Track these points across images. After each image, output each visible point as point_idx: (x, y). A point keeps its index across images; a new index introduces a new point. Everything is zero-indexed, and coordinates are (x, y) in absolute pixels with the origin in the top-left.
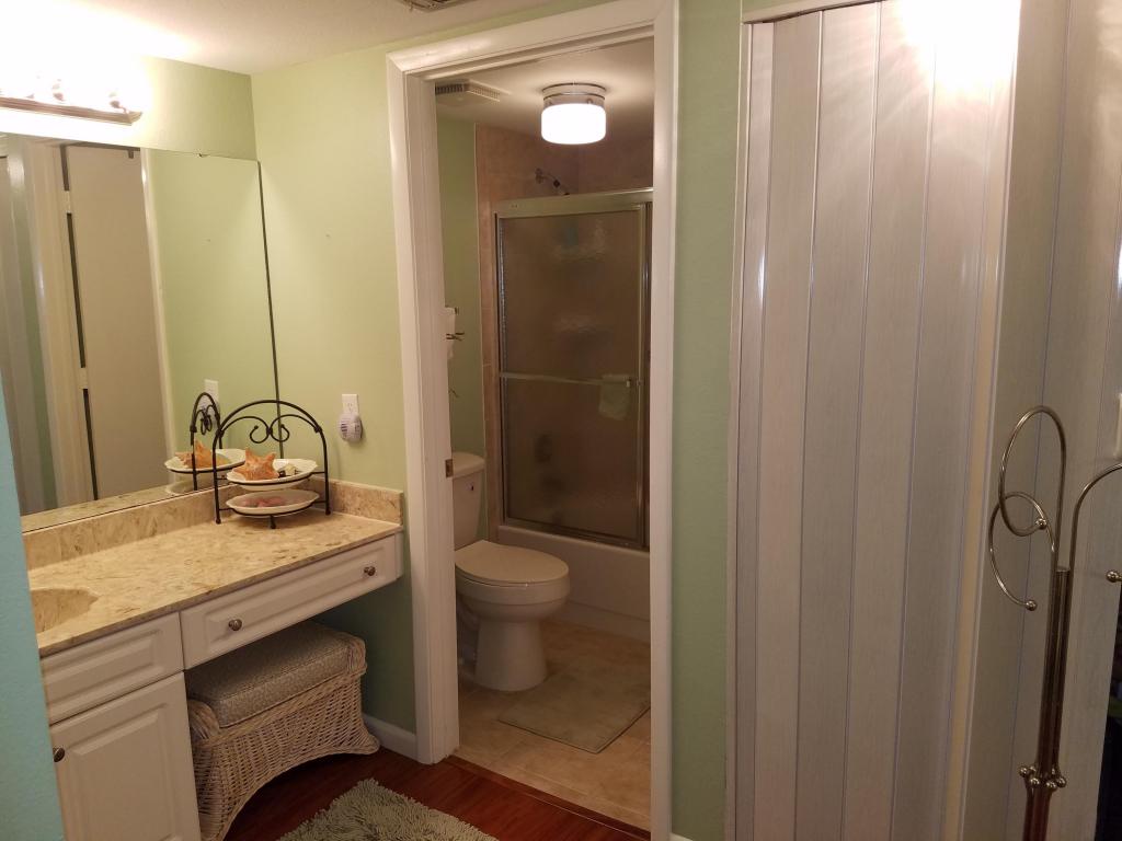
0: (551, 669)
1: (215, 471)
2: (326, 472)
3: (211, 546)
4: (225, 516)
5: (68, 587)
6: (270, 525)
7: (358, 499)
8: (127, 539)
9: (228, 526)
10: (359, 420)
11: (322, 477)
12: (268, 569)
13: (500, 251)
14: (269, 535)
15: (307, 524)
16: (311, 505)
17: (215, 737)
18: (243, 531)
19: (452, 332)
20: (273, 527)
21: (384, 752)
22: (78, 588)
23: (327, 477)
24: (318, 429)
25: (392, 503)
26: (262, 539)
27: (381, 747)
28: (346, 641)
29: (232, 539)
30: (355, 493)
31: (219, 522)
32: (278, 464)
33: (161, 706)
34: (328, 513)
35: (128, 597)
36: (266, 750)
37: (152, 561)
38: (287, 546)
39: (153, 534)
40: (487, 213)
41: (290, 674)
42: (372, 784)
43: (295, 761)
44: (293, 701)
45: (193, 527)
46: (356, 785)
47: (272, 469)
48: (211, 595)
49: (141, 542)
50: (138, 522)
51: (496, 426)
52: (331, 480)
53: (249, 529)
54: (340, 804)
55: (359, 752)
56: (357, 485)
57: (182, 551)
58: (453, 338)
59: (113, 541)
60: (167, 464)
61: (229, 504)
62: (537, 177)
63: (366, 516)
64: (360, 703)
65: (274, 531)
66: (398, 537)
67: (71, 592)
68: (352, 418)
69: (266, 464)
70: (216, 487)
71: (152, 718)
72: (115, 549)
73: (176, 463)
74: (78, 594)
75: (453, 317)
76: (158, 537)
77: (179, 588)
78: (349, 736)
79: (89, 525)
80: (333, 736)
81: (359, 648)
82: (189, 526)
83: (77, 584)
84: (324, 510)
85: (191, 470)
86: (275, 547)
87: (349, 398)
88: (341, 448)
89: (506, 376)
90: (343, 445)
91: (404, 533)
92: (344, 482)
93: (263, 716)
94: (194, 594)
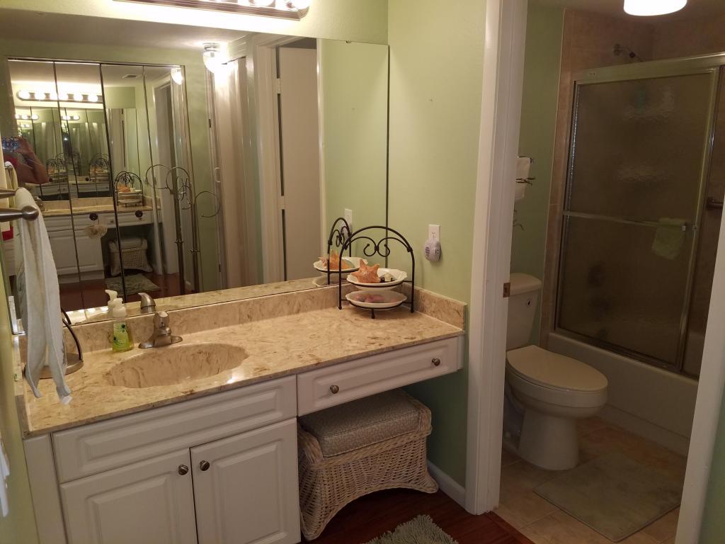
0: (583, 457)
1: (340, 272)
2: (413, 282)
3: (330, 326)
4: (345, 304)
5: (235, 344)
6: (371, 315)
7: (434, 305)
8: (281, 313)
9: (346, 312)
10: (439, 245)
11: (410, 285)
12: (361, 352)
13: (576, 111)
14: (369, 323)
15: (396, 318)
16: (401, 304)
17: (319, 463)
18: (354, 317)
19: (525, 177)
20: (373, 317)
21: (440, 494)
22: (241, 346)
23: (413, 285)
24: (410, 250)
25: (458, 312)
26: (364, 325)
27: (439, 489)
28: (417, 408)
29: (345, 322)
30: (432, 300)
31: (340, 308)
32: (382, 272)
33: (279, 440)
34: (412, 311)
35: (266, 359)
36: (355, 477)
37: (291, 332)
38: (379, 334)
39: (298, 312)
40: (568, 81)
41: (375, 426)
42: (427, 520)
43: (375, 488)
44: (375, 446)
45: (324, 310)
46: (416, 517)
47: (376, 275)
48: (319, 366)
49: (290, 317)
50: (289, 303)
51: (555, 255)
52: (416, 287)
53: (358, 317)
54: (403, 529)
55: (423, 491)
56: (433, 294)
57: (311, 327)
58: (526, 182)
59: (272, 314)
60: (314, 264)
61: (348, 297)
62: (615, 51)
63: (438, 318)
64: (425, 455)
65: (372, 320)
66: (461, 338)
67: (236, 348)
68: (434, 243)
69: (372, 272)
70: (340, 285)
71: (272, 448)
72: (273, 319)
73: (320, 265)
74: (240, 350)
75: (528, 165)
76: (301, 314)
77: (300, 356)
78: (415, 477)
79: (257, 302)
80: (404, 475)
81: (427, 415)
82: (321, 308)
83: (241, 343)
84: (410, 309)
85: (327, 270)
86: (370, 334)
87: (434, 227)
88: (425, 266)
89: (569, 214)
90: (427, 263)
91: (465, 336)
92: (425, 291)
93: (353, 453)
94: (308, 364)
